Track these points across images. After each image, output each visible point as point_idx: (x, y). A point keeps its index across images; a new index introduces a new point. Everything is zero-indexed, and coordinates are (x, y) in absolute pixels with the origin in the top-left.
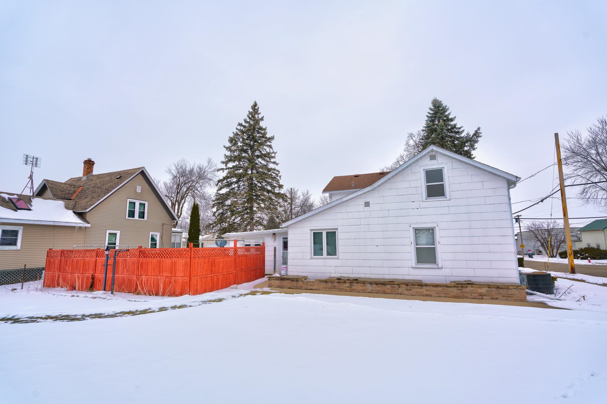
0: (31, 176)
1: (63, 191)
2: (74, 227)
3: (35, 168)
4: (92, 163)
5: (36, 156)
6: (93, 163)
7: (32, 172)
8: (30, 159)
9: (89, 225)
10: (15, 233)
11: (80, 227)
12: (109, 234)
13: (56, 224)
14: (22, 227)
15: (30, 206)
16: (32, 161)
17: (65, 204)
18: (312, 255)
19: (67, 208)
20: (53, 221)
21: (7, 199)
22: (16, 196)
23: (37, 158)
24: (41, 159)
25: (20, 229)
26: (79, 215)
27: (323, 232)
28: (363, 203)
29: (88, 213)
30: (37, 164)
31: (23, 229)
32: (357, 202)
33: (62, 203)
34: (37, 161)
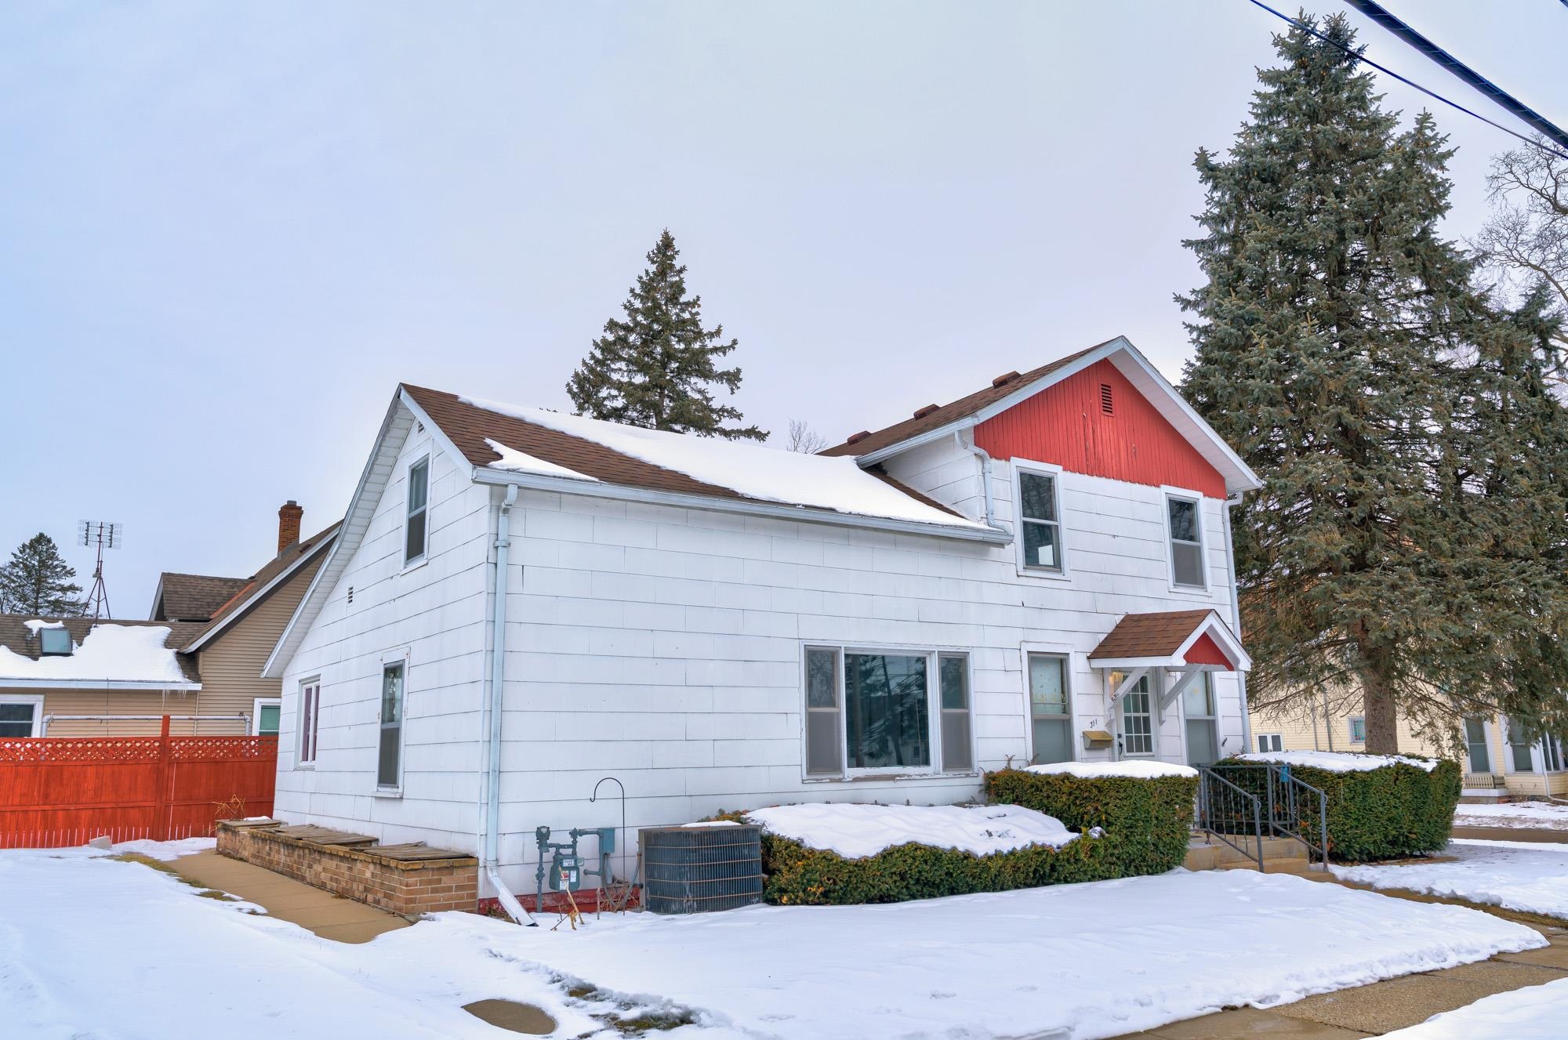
0: (97, 571)
1: (197, 600)
2: (158, 693)
3: (106, 551)
4: (294, 511)
5: (107, 521)
6: (297, 511)
7: (100, 562)
8: (94, 532)
9: (198, 687)
10: (28, 710)
11: (174, 693)
12: (263, 708)
13: (112, 686)
14: (42, 697)
15: (75, 645)
16: (100, 536)
17: (170, 634)
18: (300, 758)
19: (168, 644)
20: (108, 680)
21: (35, 631)
22: (60, 624)
23: (112, 526)
24: (121, 525)
25: (38, 702)
26: (189, 662)
27: (313, 686)
28: (347, 591)
29: (201, 655)
30: (111, 540)
31: (45, 701)
32: (342, 591)
33: (163, 631)
34: (111, 533)
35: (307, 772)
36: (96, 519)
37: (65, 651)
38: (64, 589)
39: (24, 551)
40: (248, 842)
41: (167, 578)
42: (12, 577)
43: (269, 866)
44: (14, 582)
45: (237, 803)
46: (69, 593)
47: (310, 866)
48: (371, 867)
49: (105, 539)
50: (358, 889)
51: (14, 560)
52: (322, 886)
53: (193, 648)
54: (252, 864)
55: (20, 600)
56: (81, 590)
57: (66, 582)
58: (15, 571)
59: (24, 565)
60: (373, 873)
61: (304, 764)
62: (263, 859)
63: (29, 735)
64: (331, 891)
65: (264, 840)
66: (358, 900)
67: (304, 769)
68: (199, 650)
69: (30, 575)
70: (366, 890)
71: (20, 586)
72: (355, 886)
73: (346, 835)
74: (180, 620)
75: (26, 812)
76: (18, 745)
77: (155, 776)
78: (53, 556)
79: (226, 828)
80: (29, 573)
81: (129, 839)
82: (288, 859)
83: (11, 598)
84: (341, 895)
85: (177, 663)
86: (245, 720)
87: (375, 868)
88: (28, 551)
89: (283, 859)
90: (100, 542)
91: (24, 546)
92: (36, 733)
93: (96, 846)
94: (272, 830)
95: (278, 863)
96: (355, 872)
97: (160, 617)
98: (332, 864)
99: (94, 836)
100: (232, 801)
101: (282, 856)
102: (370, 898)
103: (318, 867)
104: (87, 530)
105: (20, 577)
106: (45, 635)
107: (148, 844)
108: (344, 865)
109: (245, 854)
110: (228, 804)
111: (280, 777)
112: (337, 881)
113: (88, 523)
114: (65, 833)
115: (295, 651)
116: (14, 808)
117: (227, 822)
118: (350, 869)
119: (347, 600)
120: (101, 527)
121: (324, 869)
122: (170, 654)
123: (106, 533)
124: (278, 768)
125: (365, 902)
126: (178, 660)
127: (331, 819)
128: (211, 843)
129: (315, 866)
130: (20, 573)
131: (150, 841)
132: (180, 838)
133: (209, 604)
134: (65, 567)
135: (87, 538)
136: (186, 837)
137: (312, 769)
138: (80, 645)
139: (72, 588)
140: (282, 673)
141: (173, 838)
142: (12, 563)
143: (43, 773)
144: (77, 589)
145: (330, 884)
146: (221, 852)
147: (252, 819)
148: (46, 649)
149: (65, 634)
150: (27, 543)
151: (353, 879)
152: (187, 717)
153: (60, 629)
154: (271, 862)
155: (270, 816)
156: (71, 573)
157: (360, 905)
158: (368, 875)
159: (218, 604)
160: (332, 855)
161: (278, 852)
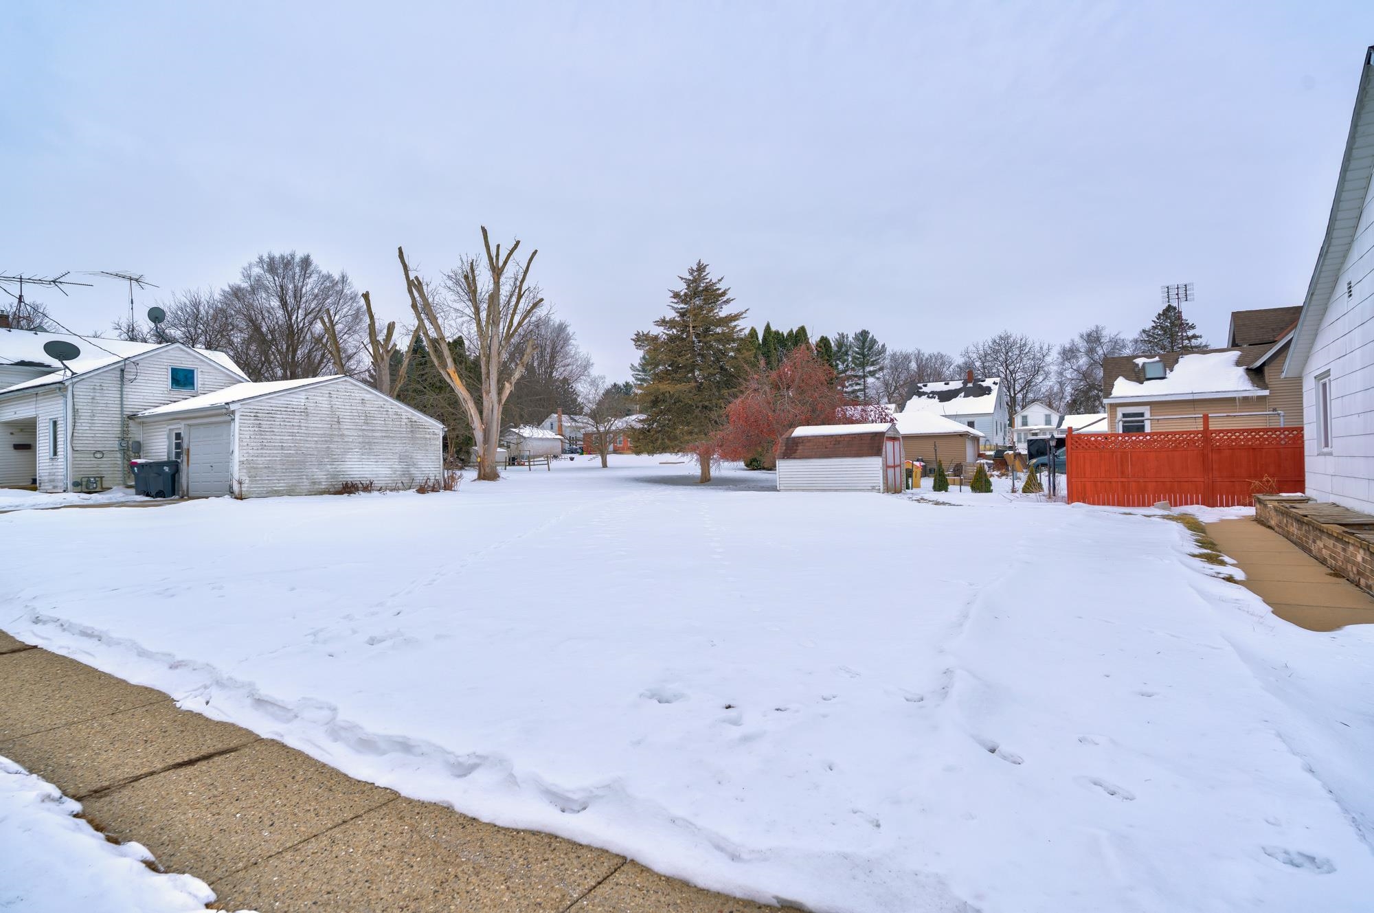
1: (1263, 328)
2: (1233, 399)
5: (1181, 282)
8: (1173, 292)
9: (1266, 392)
10: (1143, 416)
11: (1246, 398)
13: (1196, 397)
14: (1148, 407)
15: (1168, 371)
16: (1177, 294)
17: (1241, 356)
18: (1323, 444)
19: (1238, 363)
20: (1192, 393)
21: (1140, 365)
22: (1157, 359)
23: (1186, 285)
24: (1193, 284)
25: (1146, 410)
26: (1257, 374)
27: (1326, 380)
28: (1346, 287)
29: (1266, 369)
30: (1186, 295)
31: (1151, 410)
32: (1342, 288)
33: (1235, 354)
34: (1186, 290)
35: (1327, 457)
36: (1173, 283)
37: (1162, 376)
38: (1189, 338)
39: (1160, 318)
40: (1273, 513)
41: (1236, 316)
42: (1155, 336)
43: (1287, 536)
44: (1157, 338)
45: (1268, 481)
46: (1193, 340)
47: (1314, 542)
48: (1361, 551)
49: (1182, 295)
50: (1352, 571)
51: (1154, 325)
52: (1323, 562)
53: (1258, 363)
54: (1276, 532)
55: (1162, 349)
56: (1201, 337)
57: (1190, 333)
58: (1156, 331)
59: (1161, 327)
60: (1363, 558)
61: (1326, 450)
62: (1283, 529)
63: (1143, 431)
64: (1330, 567)
65: (1282, 513)
66: (1352, 582)
67: (1325, 454)
68: (1264, 364)
69: (1165, 332)
70: (1359, 573)
71: (1160, 341)
72: (1349, 567)
73: (1358, 514)
74: (1250, 345)
75: (1110, 482)
76: (1127, 438)
77: (1202, 459)
78: (1180, 318)
79: (1260, 501)
80: (1165, 331)
81: (1186, 504)
82: (1299, 532)
83: (1156, 349)
84: (1337, 573)
85: (1247, 377)
86: (1279, 414)
87: (1365, 554)
88: (1162, 317)
89: (1296, 531)
90: (1178, 298)
91: (1159, 314)
92: (1148, 429)
93: (1158, 507)
94: (1287, 505)
95: (1293, 535)
96: (1349, 554)
97: (1234, 345)
98: (1330, 543)
99: (1159, 500)
100: (1264, 479)
101: (1294, 529)
102: (1363, 581)
103: (1320, 544)
104: (1168, 292)
105: (1159, 335)
106: (1147, 366)
107: (1200, 509)
108: (1339, 546)
109: (1273, 523)
110: (1261, 481)
111: (1307, 460)
112: (1334, 559)
113: (1168, 287)
114: (1138, 498)
115: (1309, 352)
116: (1101, 479)
117: (1261, 496)
118: (1344, 550)
119: (1347, 295)
120: (1178, 288)
121: (1325, 547)
122: (1241, 370)
123: (1182, 291)
124: (1306, 454)
125: (1358, 585)
126: (1248, 374)
127: (1349, 499)
128: (1250, 511)
129: (1318, 542)
130: (1160, 332)
131: (1203, 506)
132: (1227, 505)
133: (1273, 330)
134: (1188, 324)
135: (1168, 297)
136: (1233, 505)
137: (1330, 454)
138: (1172, 371)
139: (1195, 337)
140: (1301, 374)
141: (1221, 505)
142: (1153, 326)
143: (1119, 456)
144: (1198, 337)
145: (1331, 562)
146: (1259, 520)
147: (1284, 495)
148: (1148, 376)
149: (1161, 365)
150: (1161, 313)
151: (1347, 560)
152: (1225, 415)
153: (1157, 362)
154: (1288, 532)
155: (1304, 493)
156: (1193, 327)
157: (1352, 588)
158: (1359, 559)
159: (1282, 328)
160: (1330, 535)
161: (1292, 525)
